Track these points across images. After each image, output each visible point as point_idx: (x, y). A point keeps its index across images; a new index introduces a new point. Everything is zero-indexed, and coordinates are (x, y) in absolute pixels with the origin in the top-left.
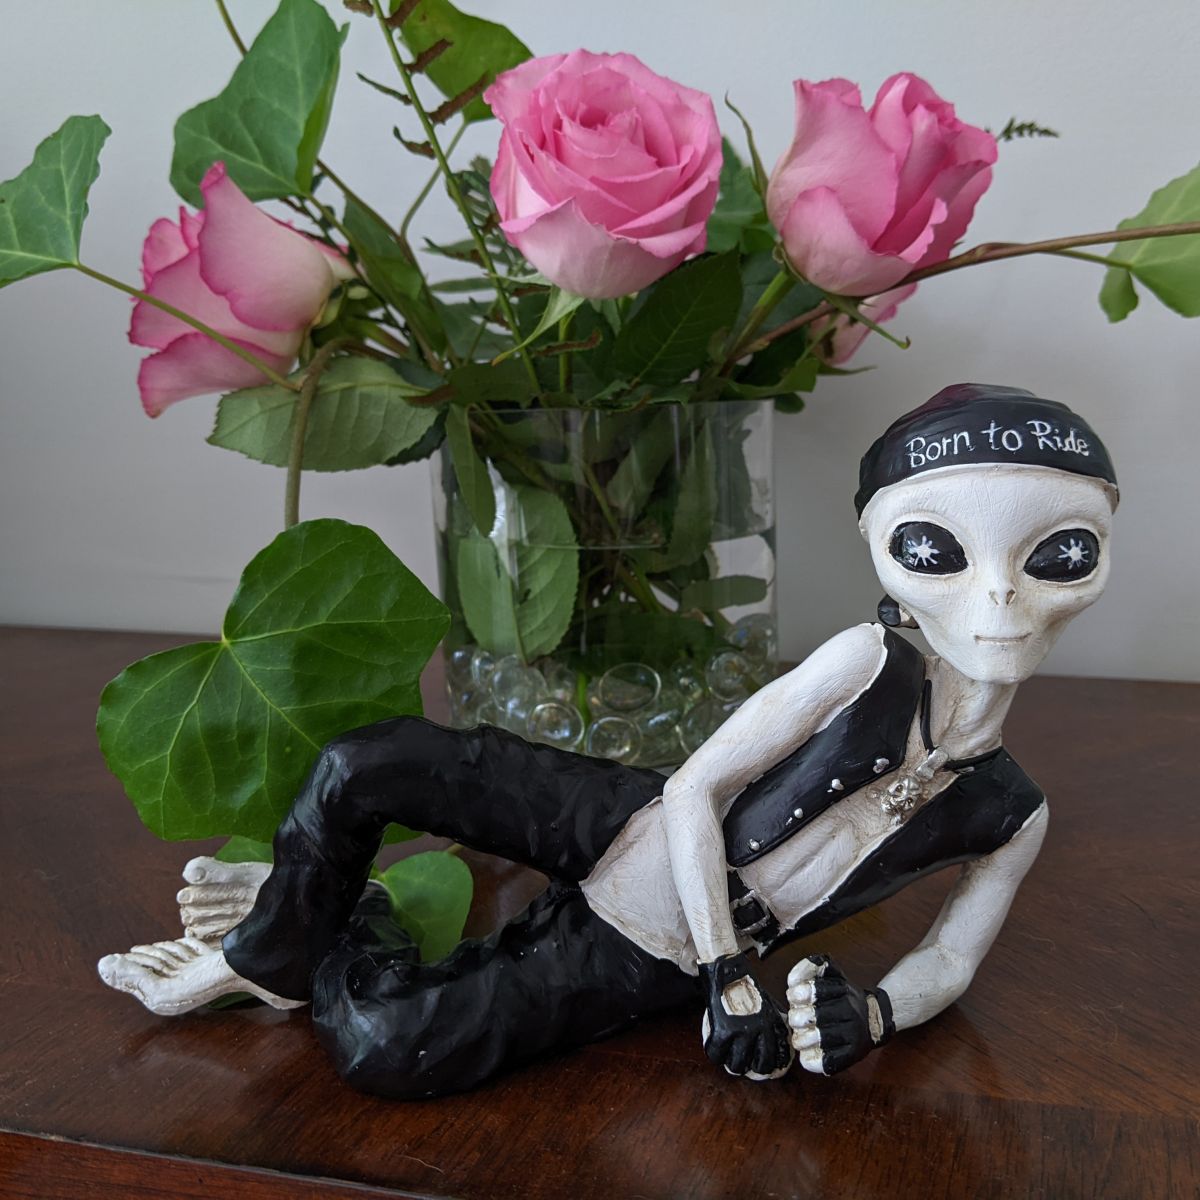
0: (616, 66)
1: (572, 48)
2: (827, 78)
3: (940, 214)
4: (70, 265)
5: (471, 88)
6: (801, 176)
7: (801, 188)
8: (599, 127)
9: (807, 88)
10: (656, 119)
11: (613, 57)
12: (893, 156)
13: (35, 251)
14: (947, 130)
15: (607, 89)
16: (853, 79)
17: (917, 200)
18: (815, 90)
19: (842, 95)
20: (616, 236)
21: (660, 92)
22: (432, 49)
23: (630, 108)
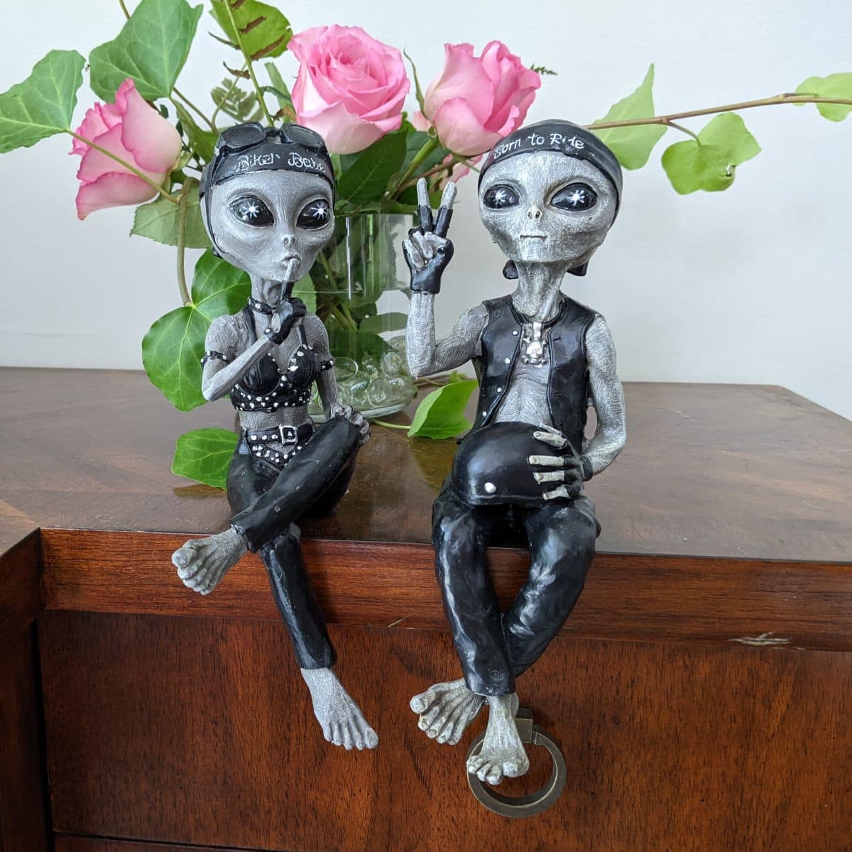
0: (353, 33)
1: (330, 24)
2: (460, 43)
3: (515, 113)
4: (65, 131)
5: (275, 43)
6: (446, 93)
7: (446, 99)
9: (451, 47)
10: (376, 62)
11: (351, 28)
12: (492, 83)
13: (41, 123)
14: (518, 71)
15: (351, 46)
16: (471, 43)
17: (503, 105)
18: (455, 49)
19: (467, 51)
20: (363, 120)
21: (376, 47)
22: (255, 21)
23: (364, 57)
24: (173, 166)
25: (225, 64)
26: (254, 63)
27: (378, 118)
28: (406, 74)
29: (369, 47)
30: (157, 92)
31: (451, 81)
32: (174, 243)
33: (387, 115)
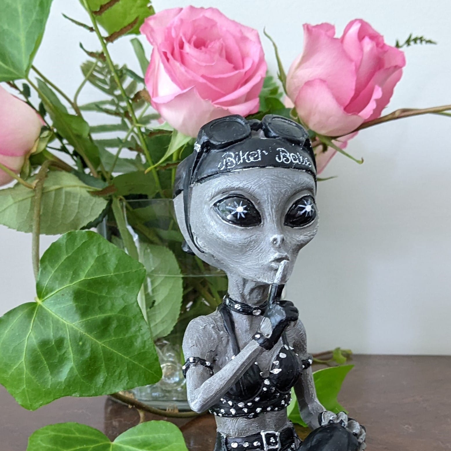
0: (208, 14)
1: (185, 6)
2: (320, 23)
3: (378, 94)
5: (129, 25)
6: (306, 73)
7: (306, 79)
8: (203, 48)
9: (310, 27)
10: (231, 43)
11: (207, 9)
12: (353, 63)
14: (380, 50)
15: (206, 28)
16: (332, 23)
17: (366, 86)
18: (314, 29)
19: (327, 31)
20: (217, 106)
21: (233, 29)
22: (108, 3)
23: (219, 39)
24: (32, 148)
25: (81, 46)
26: (110, 45)
27: (233, 103)
28: (264, 55)
29: (224, 29)
30: (15, 74)
31: (311, 61)
32: (30, 230)
33: (244, 99)
